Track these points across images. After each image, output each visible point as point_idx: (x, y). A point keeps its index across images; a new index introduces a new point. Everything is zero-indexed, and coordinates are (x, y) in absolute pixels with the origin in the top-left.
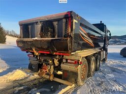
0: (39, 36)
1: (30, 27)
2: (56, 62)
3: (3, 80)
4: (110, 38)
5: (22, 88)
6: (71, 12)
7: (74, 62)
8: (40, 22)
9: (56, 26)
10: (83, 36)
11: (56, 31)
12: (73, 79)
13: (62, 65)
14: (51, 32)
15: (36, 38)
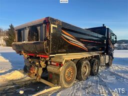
0: (27, 39)
1: (22, 32)
2: (43, 64)
3: (1, 78)
4: (116, 42)
5: (13, 86)
6: (48, 18)
7: (55, 64)
8: (28, 27)
9: (39, 30)
10: (68, 40)
11: (40, 35)
12: (56, 81)
13: (48, 67)
14: (36, 36)
15: (24, 42)
